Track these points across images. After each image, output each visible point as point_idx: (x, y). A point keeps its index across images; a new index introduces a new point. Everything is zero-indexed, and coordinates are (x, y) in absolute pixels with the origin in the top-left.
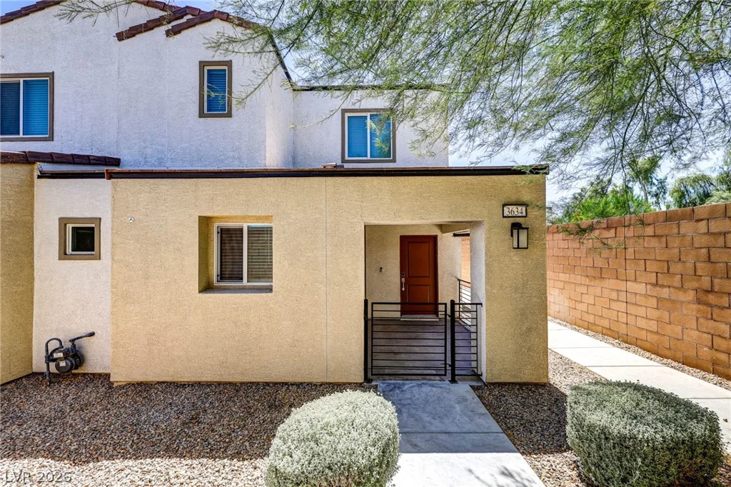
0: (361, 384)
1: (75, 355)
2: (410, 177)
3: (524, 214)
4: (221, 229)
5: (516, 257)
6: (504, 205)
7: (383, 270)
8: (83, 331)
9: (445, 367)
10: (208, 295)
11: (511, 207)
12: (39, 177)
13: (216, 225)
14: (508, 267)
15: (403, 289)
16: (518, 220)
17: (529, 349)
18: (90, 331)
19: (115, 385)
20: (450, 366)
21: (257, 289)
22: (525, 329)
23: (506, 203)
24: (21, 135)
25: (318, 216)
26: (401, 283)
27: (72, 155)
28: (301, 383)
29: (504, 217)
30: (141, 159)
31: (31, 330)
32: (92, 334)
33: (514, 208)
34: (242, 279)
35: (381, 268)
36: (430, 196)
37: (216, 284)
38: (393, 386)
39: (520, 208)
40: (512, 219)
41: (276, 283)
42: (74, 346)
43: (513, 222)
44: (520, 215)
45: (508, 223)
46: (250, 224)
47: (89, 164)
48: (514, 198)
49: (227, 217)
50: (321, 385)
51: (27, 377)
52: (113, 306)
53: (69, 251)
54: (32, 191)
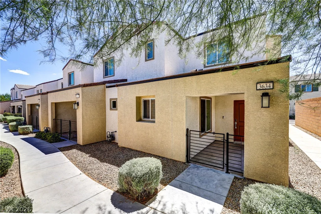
0: (185, 163)
1: (112, 137)
2: (205, 75)
3: (272, 88)
4: (144, 101)
5: (265, 112)
6: (257, 83)
7: (224, 117)
8: (114, 131)
9: (223, 165)
10: (138, 122)
11: (262, 84)
12: (106, 88)
13: (142, 99)
14: (259, 117)
15: (236, 128)
16: (267, 91)
17: (273, 165)
18: (116, 131)
19: (119, 147)
20: (226, 165)
21: (151, 121)
22: (271, 153)
23: (259, 82)
24: (109, 76)
25: (169, 94)
26: (234, 125)
27: (114, 80)
28: (164, 158)
29: (257, 90)
30: (132, 78)
31: (106, 129)
32: (116, 132)
33: (264, 85)
34: (149, 118)
35: (223, 117)
36: (215, 82)
37: (143, 119)
38: (196, 166)
39: (268, 84)
40: (263, 90)
41: (156, 120)
42: (112, 134)
43: (264, 92)
44: (269, 88)
45: (260, 93)
46: (151, 99)
47: (118, 82)
48: (264, 78)
49: (146, 96)
50: (170, 160)
51: (105, 141)
52: (119, 124)
53: (112, 108)
54: (105, 92)
